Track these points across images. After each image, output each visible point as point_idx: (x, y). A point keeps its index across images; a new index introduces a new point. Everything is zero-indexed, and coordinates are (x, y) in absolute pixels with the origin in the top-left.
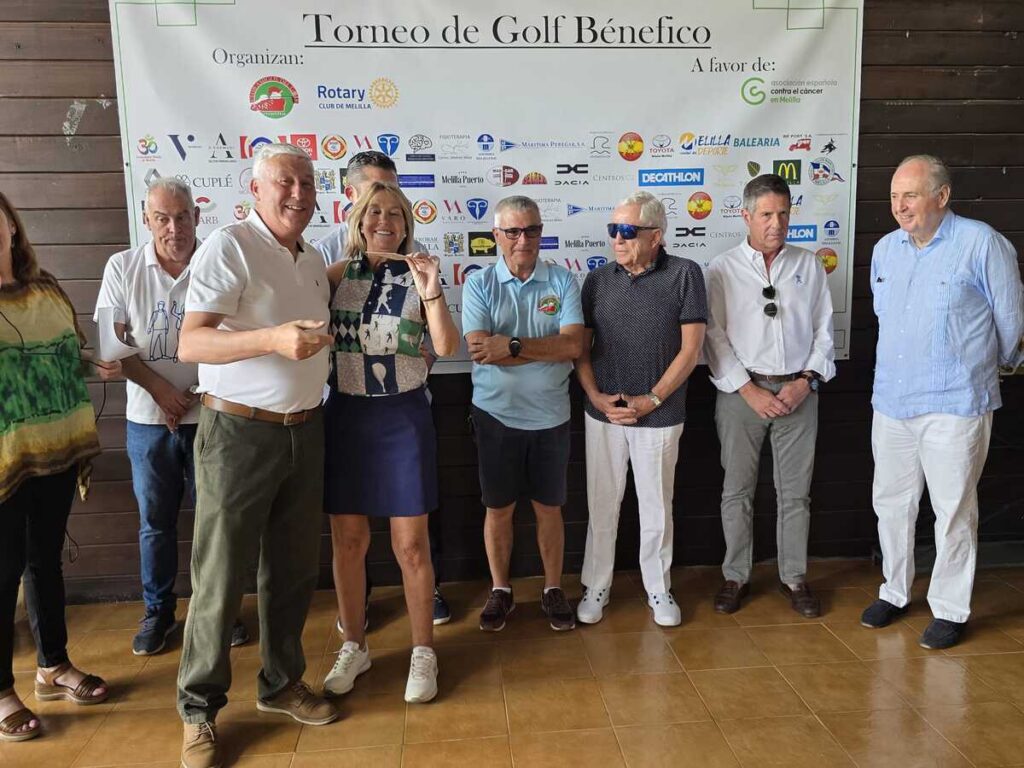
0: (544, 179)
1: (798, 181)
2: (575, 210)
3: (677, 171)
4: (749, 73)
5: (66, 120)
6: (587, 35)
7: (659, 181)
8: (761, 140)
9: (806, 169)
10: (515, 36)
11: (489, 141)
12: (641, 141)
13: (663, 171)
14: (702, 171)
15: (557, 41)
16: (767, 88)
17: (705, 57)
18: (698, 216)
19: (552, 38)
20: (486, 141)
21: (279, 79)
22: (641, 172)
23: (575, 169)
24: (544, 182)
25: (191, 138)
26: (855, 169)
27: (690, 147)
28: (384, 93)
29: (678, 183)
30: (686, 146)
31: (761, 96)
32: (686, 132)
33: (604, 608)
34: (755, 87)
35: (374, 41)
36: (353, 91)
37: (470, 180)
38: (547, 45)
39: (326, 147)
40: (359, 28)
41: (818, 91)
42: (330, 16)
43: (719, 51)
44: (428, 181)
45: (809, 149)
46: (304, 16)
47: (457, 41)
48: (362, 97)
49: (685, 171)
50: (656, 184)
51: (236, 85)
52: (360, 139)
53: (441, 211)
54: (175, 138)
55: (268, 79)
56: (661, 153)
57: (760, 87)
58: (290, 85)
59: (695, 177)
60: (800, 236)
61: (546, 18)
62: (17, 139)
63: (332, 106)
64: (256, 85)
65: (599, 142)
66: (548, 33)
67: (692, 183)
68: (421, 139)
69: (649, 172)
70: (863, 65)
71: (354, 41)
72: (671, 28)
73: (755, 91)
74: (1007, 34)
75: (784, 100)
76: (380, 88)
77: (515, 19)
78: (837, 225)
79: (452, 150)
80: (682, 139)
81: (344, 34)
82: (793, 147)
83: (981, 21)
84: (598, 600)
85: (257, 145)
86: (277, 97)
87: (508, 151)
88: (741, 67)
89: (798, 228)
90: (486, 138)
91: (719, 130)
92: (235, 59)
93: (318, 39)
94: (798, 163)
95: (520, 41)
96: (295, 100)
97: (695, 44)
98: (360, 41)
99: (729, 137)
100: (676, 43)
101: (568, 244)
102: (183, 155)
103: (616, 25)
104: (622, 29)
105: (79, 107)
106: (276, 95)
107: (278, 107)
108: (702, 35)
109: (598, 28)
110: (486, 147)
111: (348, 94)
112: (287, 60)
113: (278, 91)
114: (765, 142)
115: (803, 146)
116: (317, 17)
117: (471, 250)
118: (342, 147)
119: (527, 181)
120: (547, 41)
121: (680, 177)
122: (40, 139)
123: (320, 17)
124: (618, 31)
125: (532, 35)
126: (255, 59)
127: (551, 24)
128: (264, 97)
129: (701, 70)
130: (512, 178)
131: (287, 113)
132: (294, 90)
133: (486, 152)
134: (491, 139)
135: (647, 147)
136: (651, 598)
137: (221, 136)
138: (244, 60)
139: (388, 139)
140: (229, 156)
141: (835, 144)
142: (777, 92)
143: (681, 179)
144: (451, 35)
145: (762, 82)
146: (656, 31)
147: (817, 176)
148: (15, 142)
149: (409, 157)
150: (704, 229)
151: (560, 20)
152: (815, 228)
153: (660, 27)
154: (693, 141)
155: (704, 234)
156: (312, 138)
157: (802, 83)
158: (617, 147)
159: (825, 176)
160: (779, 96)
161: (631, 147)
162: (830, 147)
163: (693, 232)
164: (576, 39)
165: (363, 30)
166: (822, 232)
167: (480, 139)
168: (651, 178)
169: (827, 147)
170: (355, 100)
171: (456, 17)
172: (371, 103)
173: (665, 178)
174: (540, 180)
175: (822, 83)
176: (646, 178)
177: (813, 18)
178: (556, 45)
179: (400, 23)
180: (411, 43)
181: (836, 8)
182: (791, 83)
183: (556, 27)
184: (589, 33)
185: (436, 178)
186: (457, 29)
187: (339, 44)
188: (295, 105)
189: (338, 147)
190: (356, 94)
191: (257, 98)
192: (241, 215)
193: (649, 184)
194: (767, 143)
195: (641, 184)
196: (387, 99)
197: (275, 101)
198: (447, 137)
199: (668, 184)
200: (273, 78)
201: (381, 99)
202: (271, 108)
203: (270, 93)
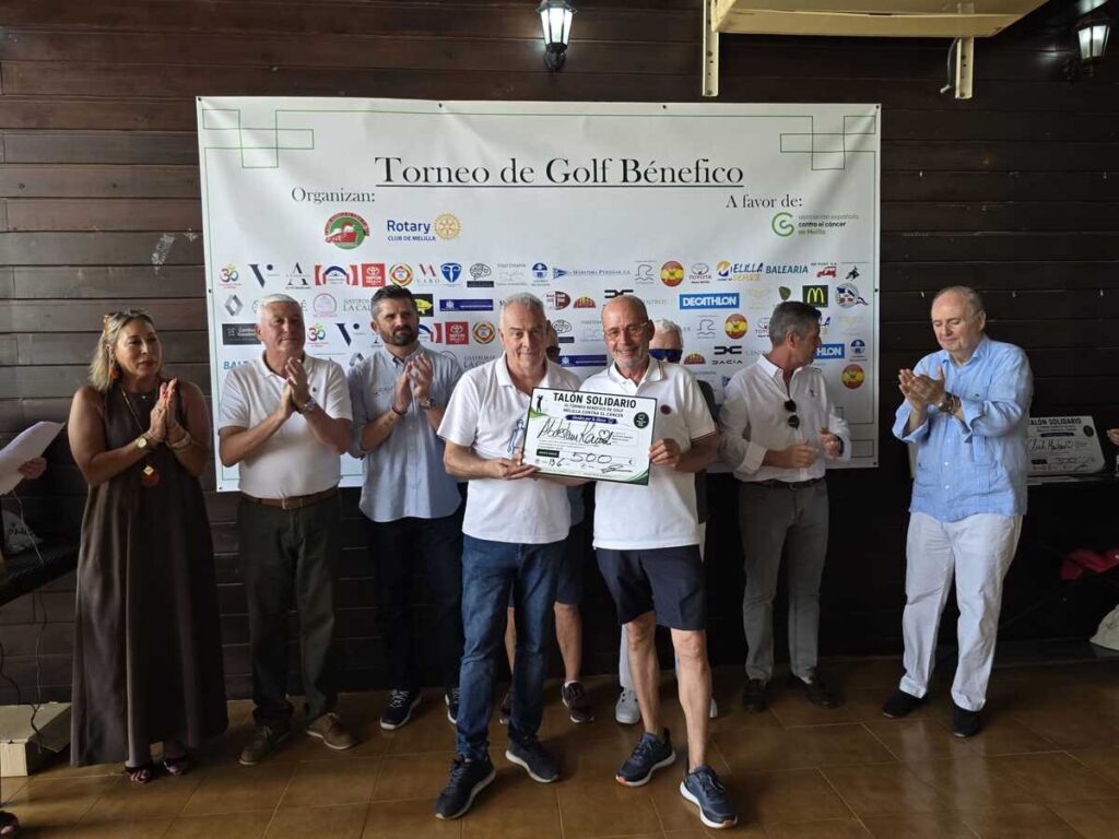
0: (593, 302)
1: (825, 304)
3: (715, 296)
4: (778, 208)
5: (155, 251)
6: (632, 176)
7: (699, 304)
8: (790, 267)
9: (832, 293)
10: (567, 176)
11: (543, 269)
12: (681, 268)
13: (702, 296)
14: (737, 295)
15: (604, 181)
16: (795, 221)
17: (738, 194)
18: (735, 335)
19: (600, 177)
20: (539, 269)
21: (352, 215)
22: (682, 297)
23: (621, 294)
24: (593, 306)
25: (270, 267)
26: (878, 294)
27: (726, 274)
28: (447, 227)
29: (715, 306)
30: (723, 273)
31: (790, 228)
32: (720, 261)
34: (784, 221)
35: (439, 180)
36: (420, 225)
38: (596, 184)
39: (394, 276)
40: (426, 170)
41: (842, 224)
42: (399, 159)
43: (752, 189)
44: (487, 305)
45: (834, 275)
46: (376, 159)
47: (514, 180)
48: (427, 230)
49: (722, 295)
50: (696, 307)
51: (313, 220)
52: (426, 268)
54: (255, 267)
55: (342, 214)
56: (699, 280)
57: (789, 221)
58: (362, 220)
59: (731, 301)
60: (828, 354)
61: (595, 161)
62: (110, 268)
63: (400, 238)
64: (331, 220)
65: (644, 269)
66: (596, 174)
67: (728, 306)
68: (481, 267)
69: (689, 296)
70: (881, 201)
71: (421, 181)
72: (707, 170)
73: (784, 225)
74: (1011, 174)
75: (811, 232)
76: (444, 222)
77: (566, 162)
78: (862, 344)
79: (509, 277)
80: (719, 266)
81: (412, 175)
82: (821, 274)
83: (986, 162)
85: (331, 273)
86: (350, 231)
87: (560, 278)
88: (771, 203)
89: (827, 346)
90: (540, 267)
91: (752, 258)
92: (312, 197)
93: (389, 179)
94: (825, 288)
95: (571, 181)
96: (366, 233)
97: (730, 183)
98: (426, 180)
99: (761, 265)
100: (712, 182)
102: (262, 282)
103: (657, 166)
104: (663, 170)
105: (168, 239)
106: (349, 229)
107: (351, 239)
108: (735, 175)
109: (641, 169)
110: (540, 275)
111: (415, 227)
112: (359, 198)
113: (351, 225)
115: (829, 273)
116: (388, 160)
118: (409, 275)
119: (578, 305)
120: (595, 181)
121: (718, 301)
122: (130, 268)
123: (391, 162)
124: (660, 172)
125: (582, 175)
126: (330, 197)
127: (599, 165)
128: (337, 231)
129: (735, 206)
130: (563, 301)
131: (359, 244)
132: (365, 224)
133: (539, 279)
134: (545, 268)
135: (687, 273)
137: (297, 266)
138: (320, 198)
139: (451, 267)
140: (305, 283)
141: (858, 272)
142: (805, 225)
143: (718, 303)
144: (509, 175)
145: (791, 216)
146: (694, 171)
147: (842, 300)
148: (107, 271)
149: (470, 284)
150: (740, 347)
151: (607, 162)
152: (842, 346)
153: (697, 168)
154: (729, 268)
155: (740, 353)
156: (381, 267)
157: (826, 217)
158: (659, 275)
159: (850, 300)
160: (806, 228)
161: (672, 274)
162: (854, 274)
163: (730, 350)
164: (622, 179)
165: (430, 172)
166: (849, 350)
167: (535, 268)
168: (691, 302)
169: (851, 274)
170: (421, 233)
171: (514, 160)
172: (436, 236)
173: (703, 302)
174: (590, 304)
175: (845, 217)
176: (687, 302)
177: (835, 160)
178: (604, 184)
179: (461, 164)
180: (473, 182)
181: (856, 151)
182: (816, 217)
183: (604, 168)
184: (634, 173)
185: (494, 302)
186: (514, 170)
187: (408, 184)
188: (366, 237)
189: (405, 275)
190: (422, 227)
191: (332, 231)
192: (313, 337)
193: (689, 307)
194: (796, 271)
195: (682, 307)
196: (450, 232)
197: (348, 234)
198: (504, 266)
199: (707, 307)
200: (346, 214)
201: (445, 232)
202: (344, 240)
203: (343, 228)
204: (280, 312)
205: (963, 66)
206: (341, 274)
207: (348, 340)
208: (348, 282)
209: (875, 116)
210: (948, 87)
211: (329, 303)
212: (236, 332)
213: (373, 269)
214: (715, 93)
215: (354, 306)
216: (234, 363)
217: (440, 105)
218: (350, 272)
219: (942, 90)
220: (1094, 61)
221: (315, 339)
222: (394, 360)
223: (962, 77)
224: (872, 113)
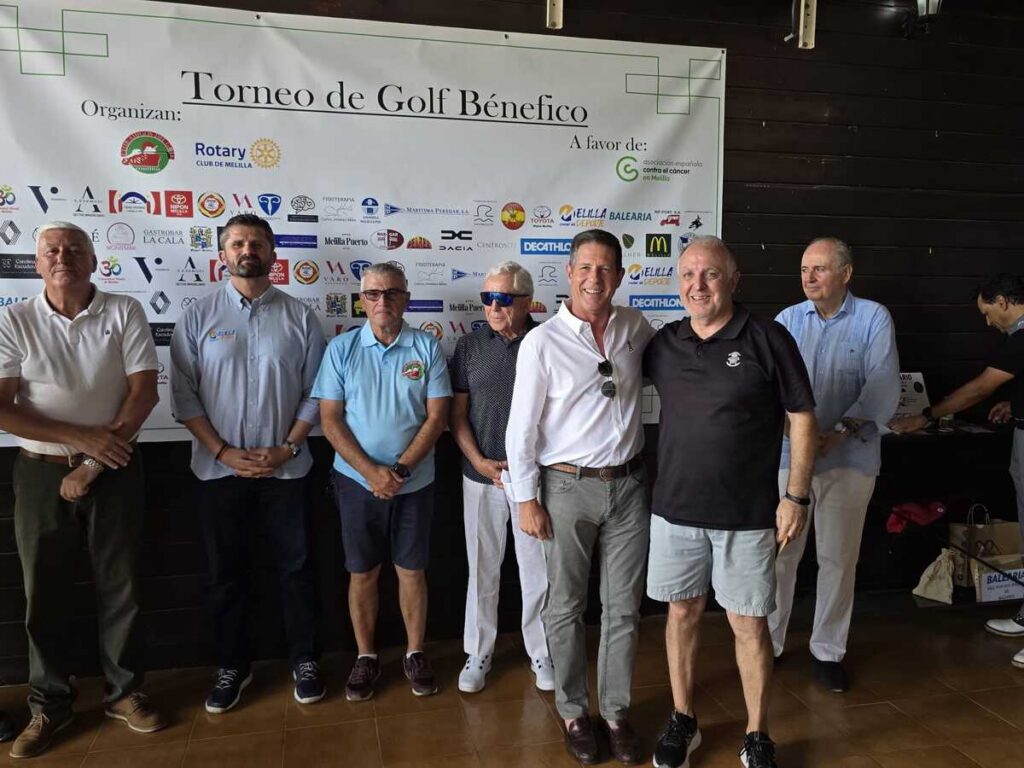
0: (429, 243)
1: (668, 254)
2: (460, 275)
3: (557, 241)
4: (623, 152)
6: (471, 108)
7: (540, 250)
8: (634, 214)
9: (675, 243)
11: (373, 205)
12: (523, 210)
13: (544, 241)
15: (441, 112)
16: (639, 166)
17: (582, 135)
19: (436, 108)
20: (370, 205)
21: (154, 134)
22: (523, 241)
23: (459, 235)
24: (429, 247)
25: (54, 190)
27: (569, 219)
28: (266, 153)
29: (558, 252)
30: (566, 217)
31: (634, 174)
33: (487, 675)
34: (628, 165)
35: (257, 101)
36: (233, 150)
37: (354, 243)
38: (432, 115)
39: (203, 205)
40: (241, 88)
41: (686, 172)
42: (210, 75)
43: (596, 130)
44: (310, 241)
45: (678, 224)
46: (183, 73)
47: (342, 106)
48: (242, 156)
49: (564, 241)
50: (538, 252)
51: (107, 138)
52: (241, 197)
53: (324, 271)
54: (36, 190)
55: (142, 133)
56: (542, 224)
57: (633, 165)
58: (166, 141)
60: (670, 305)
61: (431, 89)
63: (211, 164)
64: (128, 139)
65: (483, 210)
66: (433, 105)
68: (302, 200)
69: (531, 241)
70: (725, 150)
71: (236, 100)
72: (550, 107)
73: (628, 169)
74: (850, 127)
75: (654, 178)
76: (262, 147)
77: (400, 89)
79: (335, 212)
81: (225, 93)
82: (664, 222)
83: (826, 115)
84: (481, 668)
85: (128, 200)
86: (151, 152)
87: (394, 215)
88: (616, 146)
89: (669, 297)
90: (370, 202)
91: (595, 203)
92: (106, 111)
93: (197, 96)
94: (668, 237)
95: (405, 110)
96: (170, 156)
97: (573, 123)
98: (241, 100)
99: (605, 211)
100: (556, 120)
101: (453, 308)
102: (44, 206)
103: (498, 100)
104: (504, 104)
106: (150, 150)
107: (153, 163)
108: (579, 114)
109: (481, 102)
110: (370, 211)
111: (227, 152)
112: (163, 115)
113: (153, 147)
114: (639, 217)
115: (673, 222)
116: (197, 75)
117: (354, 311)
118: (220, 205)
119: (411, 245)
120: (432, 111)
121: (560, 247)
123: (202, 77)
124: (501, 106)
125: (417, 105)
126: (127, 113)
127: (436, 95)
128: (136, 152)
129: (579, 147)
130: (395, 241)
131: (162, 167)
132: (169, 145)
133: (369, 215)
134: (375, 203)
135: (529, 215)
136: (534, 661)
137: (88, 190)
138: (116, 114)
139: (270, 198)
140: (97, 210)
141: (701, 221)
142: (649, 170)
143: (561, 249)
144: (336, 100)
145: (635, 160)
146: (537, 107)
149: (291, 218)
151: (445, 92)
153: (540, 105)
154: (572, 213)
156: (188, 195)
157: (671, 163)
158: (499, 216)
160: (650, 174)
161: (513, 216)
162: (697, 223)
164: (460, 111)
165: (245, 90)
167: (365, 203)
168: (533, 247)
169: (694, 223)
170: (235, 159)
171: (341, 83)
172: (252, 163)
173: (545, 247)
174: (423, 244)
175: (689, 164)
176: (528, 246)
177: (680, 104)
178: (441, 115)
179: (283, 85)
180: (295, 105)
181: (702, 96)
182: (661, 163)
183: (441, 98)
184: (473, 106)
185: (319, 239)
186: (342, 94)
187: (219, 102)
188: (170, 160)
189: (216, 205)
190: (237, 152)
191: (129, 154)
192: (107, 272)
193: (531, 252)
194: (640, 218)
195: (523, 252)
196: (269, 159)
197: (149, 156)
198: (330, 199)
199: (548, 253)
200: (147, 133)
201: (263, 158)
202: (144, 163)
203: (143, 148)
204: (54, 241)
205: (807, 15)
206: (141, 201)
207: (149, 277)
208: (149, 211)
209: (720, 61)
210: (791, 36)
211: (125, 233)
212: (13, 263)
213: (179, 198)
214: (560, 26)
215: (156, 239)
216: (10, 299)
217: (258, 17)
218: (151, 199)
219: (786, 39)
220: (929, 18)
221: (109, 275)
222: (242, 301)
223: (805, 27)
224: (717, 58)
